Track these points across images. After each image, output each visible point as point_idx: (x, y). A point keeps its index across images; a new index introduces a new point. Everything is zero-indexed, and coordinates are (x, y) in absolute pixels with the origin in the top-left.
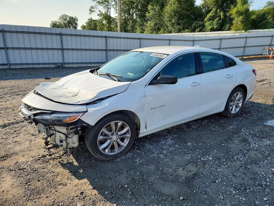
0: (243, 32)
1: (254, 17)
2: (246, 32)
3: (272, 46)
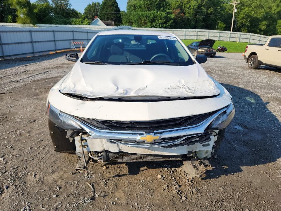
0: (31, 26)
1: (36, 11)
2: (35, 26)
3: (75, 41)
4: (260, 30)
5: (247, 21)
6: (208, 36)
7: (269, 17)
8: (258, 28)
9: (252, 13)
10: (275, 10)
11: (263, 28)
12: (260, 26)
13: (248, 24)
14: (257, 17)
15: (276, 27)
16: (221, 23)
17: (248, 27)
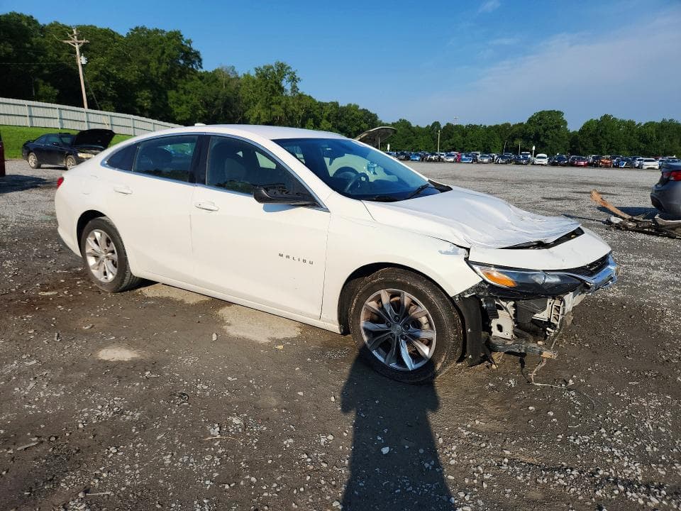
4: (142, 108)
5: (108, 85)
6: (30, 116)
7: (147, 82)
8: (135, 104)
9: (113, 70)
10: (157, 69)
11: (146, 104)
12: (137, 100)
13: (111, 93)
14: (126, 78)
15: (168, 104)
16: (44, 85)
17: (112, 99)
